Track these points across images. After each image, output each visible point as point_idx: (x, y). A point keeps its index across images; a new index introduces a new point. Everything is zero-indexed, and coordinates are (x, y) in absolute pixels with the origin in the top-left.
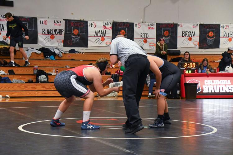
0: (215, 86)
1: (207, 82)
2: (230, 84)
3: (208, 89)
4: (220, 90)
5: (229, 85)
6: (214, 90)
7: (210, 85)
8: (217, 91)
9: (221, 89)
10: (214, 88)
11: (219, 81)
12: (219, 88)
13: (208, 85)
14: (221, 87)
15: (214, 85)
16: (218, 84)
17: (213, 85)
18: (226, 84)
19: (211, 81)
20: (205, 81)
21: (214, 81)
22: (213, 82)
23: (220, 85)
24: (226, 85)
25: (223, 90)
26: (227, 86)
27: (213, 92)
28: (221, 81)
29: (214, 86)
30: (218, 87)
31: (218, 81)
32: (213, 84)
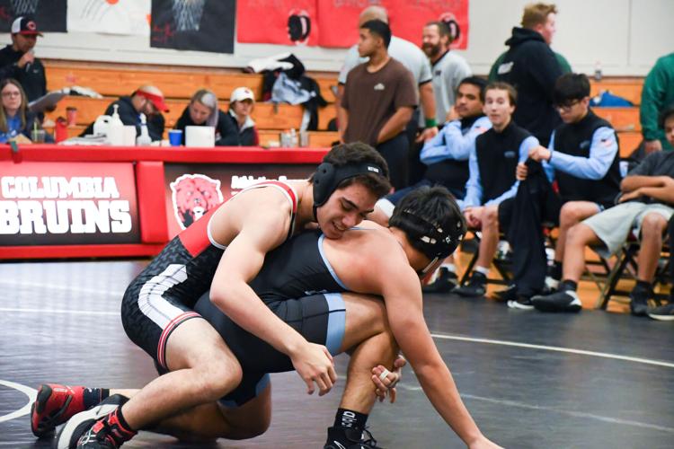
0: (49, 206)
1: (12, 187)
2: (116, 194)
3: (19, 216)
4: (70, 223)
5: (110, 199)
6: (45, 223)
7: (29, 199)
8: (59, 228)
9: (77, 218)
10: (44, 212)
11: (69, 181)
12: (69, 212)
13: (16, 200)
14: (76, 208)
15: (45, 199)
16: (63, 195)
17: (41, 200)
18: (99, 194)
19: (34, 180)
20: (6, 180)
21: (45, 180)
22: (40, 185)
23: (70, 198)
24: (96, 201)
25: (84, 222)
26: (100, 203)
27: (41, 230)
28: (75, 180)
29: (45, 202)
30: (63, 207)
31: (62, 180)
32: (40, 194)
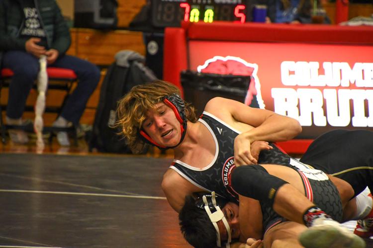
0: (330, 95)
1: (292, 73)
3: (298, 106)
4: (352, 115)
6: (325, 114)
7: (309, 87)
8: (340, 121)
9: (359, 109)
10: (325, 101)
11: (352, 66)
12: (351, 102)
13: (296, 87)
14: (359, 97)
15: (327, 87)
16: (345, 83)
17: (322, 89)
19: (315, 65)
20: (287, 65)
21: (327, 65)
22: (321, 71)
23: (352, 86)
25: (367, 115)
27: (320, 122)
28: (359, 66)
29: (325, 90)
30: (346, 96)
31: (345, 66)
32: (321, 81)
